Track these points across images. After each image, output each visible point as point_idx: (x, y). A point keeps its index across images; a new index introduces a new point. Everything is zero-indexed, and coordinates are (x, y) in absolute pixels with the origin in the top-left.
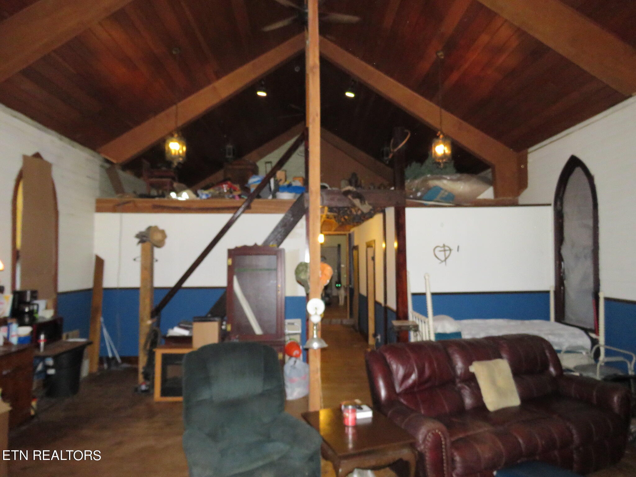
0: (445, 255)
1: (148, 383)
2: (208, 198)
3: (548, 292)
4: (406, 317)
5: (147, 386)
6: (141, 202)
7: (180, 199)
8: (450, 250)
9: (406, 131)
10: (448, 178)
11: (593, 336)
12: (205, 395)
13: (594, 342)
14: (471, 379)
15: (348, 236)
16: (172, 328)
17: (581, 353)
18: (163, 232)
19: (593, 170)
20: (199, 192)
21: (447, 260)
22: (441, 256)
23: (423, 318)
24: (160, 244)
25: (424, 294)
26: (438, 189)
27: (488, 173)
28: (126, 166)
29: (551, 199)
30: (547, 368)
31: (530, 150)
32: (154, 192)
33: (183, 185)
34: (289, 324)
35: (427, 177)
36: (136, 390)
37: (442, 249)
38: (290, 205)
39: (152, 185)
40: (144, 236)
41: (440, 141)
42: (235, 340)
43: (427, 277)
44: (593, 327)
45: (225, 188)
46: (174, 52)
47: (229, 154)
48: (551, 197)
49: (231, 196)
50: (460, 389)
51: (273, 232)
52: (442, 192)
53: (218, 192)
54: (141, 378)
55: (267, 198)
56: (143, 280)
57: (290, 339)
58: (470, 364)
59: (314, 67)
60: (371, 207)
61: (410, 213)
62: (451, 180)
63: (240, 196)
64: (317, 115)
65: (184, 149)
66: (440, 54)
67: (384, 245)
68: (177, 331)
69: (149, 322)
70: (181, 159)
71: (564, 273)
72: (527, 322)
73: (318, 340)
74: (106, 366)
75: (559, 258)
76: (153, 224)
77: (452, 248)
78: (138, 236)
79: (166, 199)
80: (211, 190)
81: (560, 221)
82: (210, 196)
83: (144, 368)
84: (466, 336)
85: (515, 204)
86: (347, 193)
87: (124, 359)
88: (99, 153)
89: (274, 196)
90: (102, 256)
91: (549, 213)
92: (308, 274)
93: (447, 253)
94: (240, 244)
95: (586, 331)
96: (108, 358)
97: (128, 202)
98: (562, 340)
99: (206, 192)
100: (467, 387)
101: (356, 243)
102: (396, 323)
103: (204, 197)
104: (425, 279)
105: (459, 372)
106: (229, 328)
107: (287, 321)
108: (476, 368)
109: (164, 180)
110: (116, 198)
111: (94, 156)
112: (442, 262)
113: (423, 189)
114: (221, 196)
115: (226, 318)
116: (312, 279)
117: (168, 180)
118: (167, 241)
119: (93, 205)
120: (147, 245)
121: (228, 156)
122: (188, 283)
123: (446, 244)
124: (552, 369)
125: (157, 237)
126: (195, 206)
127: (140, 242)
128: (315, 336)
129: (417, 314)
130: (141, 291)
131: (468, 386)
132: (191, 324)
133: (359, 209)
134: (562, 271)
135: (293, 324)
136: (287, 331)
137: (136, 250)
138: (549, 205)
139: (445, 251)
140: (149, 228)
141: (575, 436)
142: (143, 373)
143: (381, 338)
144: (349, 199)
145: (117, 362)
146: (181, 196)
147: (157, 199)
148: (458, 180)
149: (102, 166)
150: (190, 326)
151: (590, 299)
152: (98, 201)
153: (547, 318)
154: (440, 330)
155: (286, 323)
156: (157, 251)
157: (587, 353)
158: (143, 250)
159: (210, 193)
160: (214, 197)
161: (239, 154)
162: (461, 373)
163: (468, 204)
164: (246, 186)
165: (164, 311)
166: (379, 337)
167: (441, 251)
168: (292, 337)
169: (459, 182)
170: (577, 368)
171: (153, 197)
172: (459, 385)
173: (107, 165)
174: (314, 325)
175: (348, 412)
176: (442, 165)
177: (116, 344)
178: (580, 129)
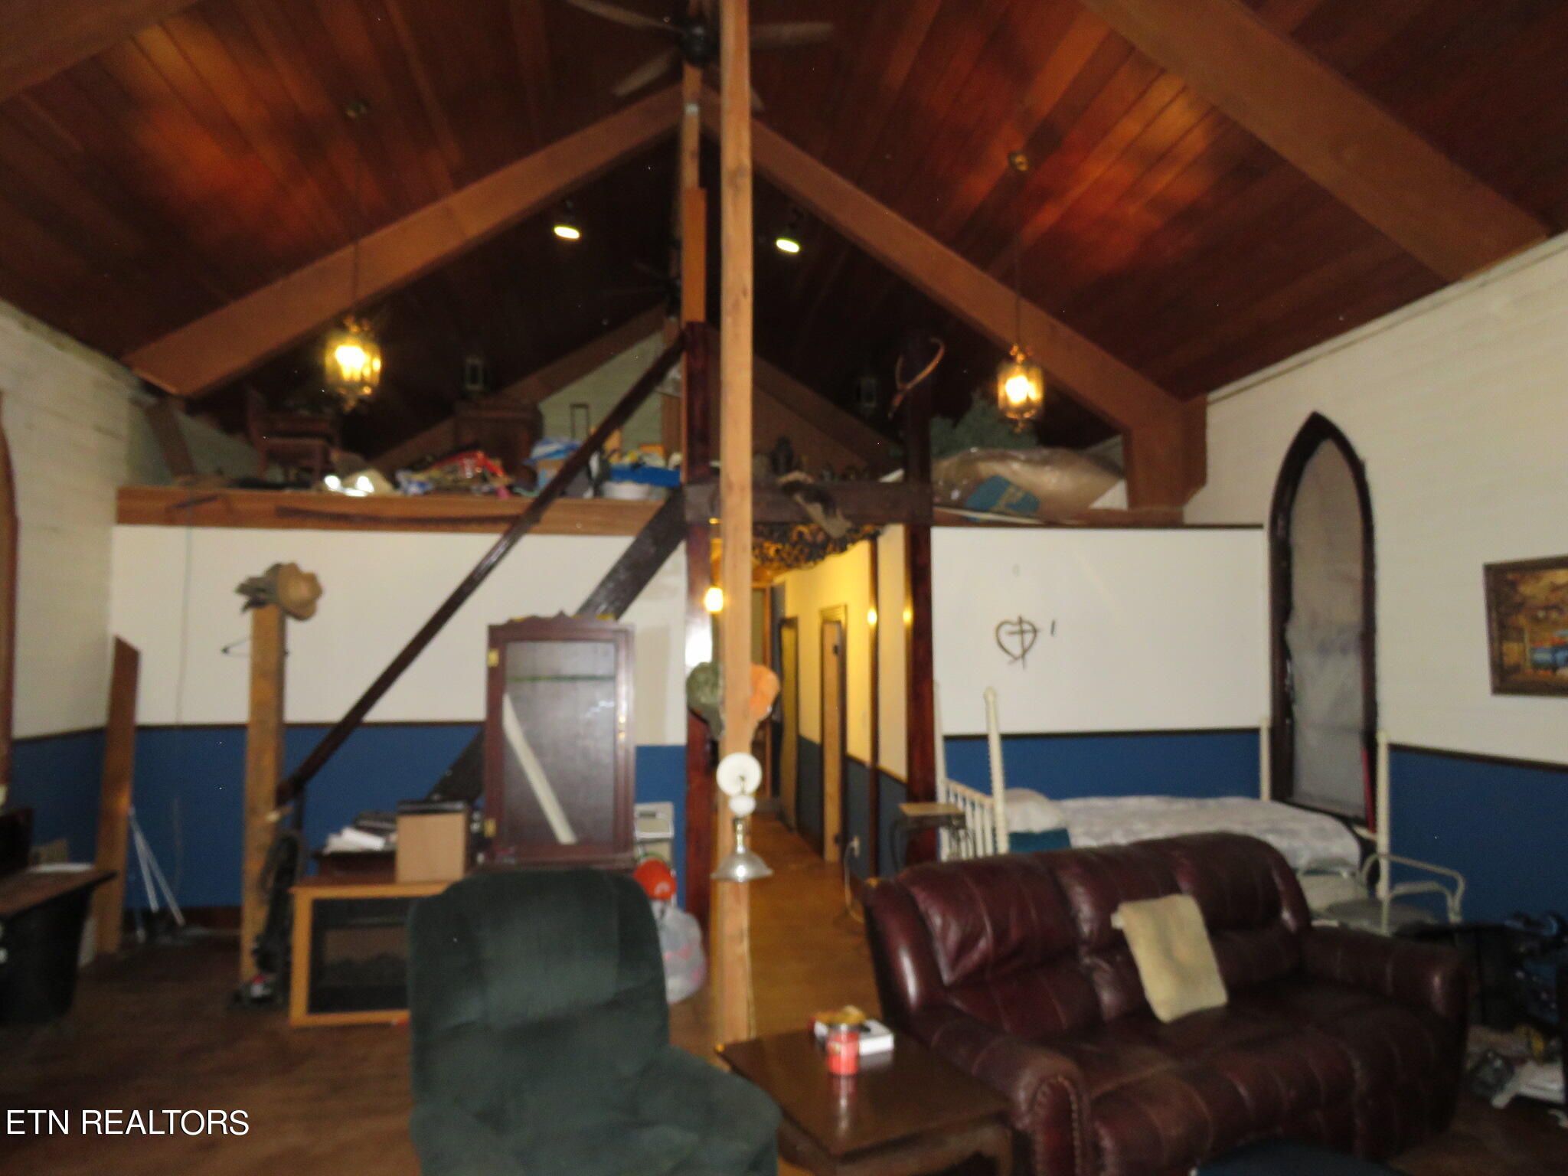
0: (1022, 642)
1: (271, 978)
2: (426, 493)
3: (1254, 732)
4: (930, 795)
5: (266, 986)
6: (243, 498)
7: (351, 493)
8: (1035, 631)
9: (934, 340)
10: (1022, 457)
11: (1364, 832)
12: (470, 1009)
13: (1368, 848)
14: (1116, 945)
15: (768, 592)
16: (338, 830)
17: (1338, 874)
18: (312, 580)
19: (1363, 448)
20: (402, 476)
21: (1028, 656)
22: (1014, 644)
23: (977, 796)
24: (304, 611)
25: (983, 739)
26: (999, 484)
27: (1114, 446)
28: (200, 404)
29: (1263, 514)
30: (1277, 912)
31: (1213, 396)
32: (276, 474)
33: (356, 458)
34: (644, 815)
35: (970, 454)
36: (237, 997)
37: (1017, 628)
38: (648, 516)
39: (274, 457)
40: (263, 590)
41: (1018, 369)
42: (508, 859)
43: (991, 699)
44: (1361, 814)
45: (469, 469)
46: (351, 114)
47: (474, 381)
48: (1262, 510)
49: (486, 488)
50: (1091, 969)
51: (603, 584)
52: (1011, 490)
53: (450, 478)
54: (248, 966)
55: (579, 496)
56: (257, 704)
57: (646, 854)
58: (1113, 908)
59: (737, 172)
60: (848, 525)
61: (944, 540)
62: (1029, 461)
63: (510, 488)
64: (745, 294)
65: (377, 364)
66: (1019, 159)
67: (872, 617)
68: (353, 840)
69: (273, 817)
70: (367, 391)
71: (1292, 688)
72: (1211, 803)
73: (747, 859)
74: (141, 934)
75: (1281, 652)
76: (285, 559)
77: (1038, 625)
78: (243, 589)
79: (312, 493)
80: (435, 473)
81: (1284, 564)
82: (430, 487)
83: (258, 938)
84: (1082, 840)
85: (1175, 523)
86: (793, 488)
87: (194, 915)
88: (128, 366)
89: (598, 493)
90: (134, 640)
91: (1258, 544)
92: (720, 692)
93: (1028, 637)
94: (520, 612)
95: (1348, 821)
96: (147, 914)
97: (212, 499)
98: (1296, 844)
99: (420, 477)
100: (1105, 966)
101: (789, 611)
102: (911, 810)
103: (414, 489)
104: (987, 702)
105: (1086, 929)
106: (490, 828)
107: (640, 808)
108: (1127, 919)
109: (307, 442)
110: (176, 487)
111: (114, 375)
112: (1016, 659)
113: (965, 482)
114: (460, 489)
115: (480, 802)
116: (729, 703)
117: (317, 443)
118: (323, 604)
119: (110, 507)
120: (270, 613)
121: (470, 387)
122: (378, 713)
123: (1026, 617)
124: (1286, 915)
125: (298, 592)
126: (395, 511)
127: (248, 606)
128: (740, 849)
129: (960, 789)
130: (252, 733)
131: (1110, 962)
132: (393, 821)
133: (820, 529)
134: (1287, 682)
135: (653, 815)
136: (640, 834)
137: (240, 625)
138: (1259, 526)
139: (1022, 632)
140: (276, 569)
141: (1358, 1075)
142: (255, 952)
143: (862, 845)
144: (797, 504)
145: (172, 922)
146: (353, 486)
147: (288, 492)
148: (1045, 462)
149: (135, 402)
150: (385, 825)
151: (1355, 748)
152: (124, 495)
153: (1255, 793)
154: (1019, 827)
155: (636, 814)
156: (294, 628)
157: (1353, 875)
158: (258, 625)
159: (431, 479)
160: (441, 489)
161: (498, 379)
162: (1092, 931)
163: (1073, 522)
164: (526, 463)
165: (315, 787)
166: (856, 843)
167: (1012, 633)
168: (650, 848)
169: (1047, 468)
170: (1333, 910)
171: (279, 487)
172: (1087, 961)
173: (150, 400)
174: (735, 820)
175: (838, 1040)
176: (1021, 425)
177: (169, 876)
178: (1333, 351)
